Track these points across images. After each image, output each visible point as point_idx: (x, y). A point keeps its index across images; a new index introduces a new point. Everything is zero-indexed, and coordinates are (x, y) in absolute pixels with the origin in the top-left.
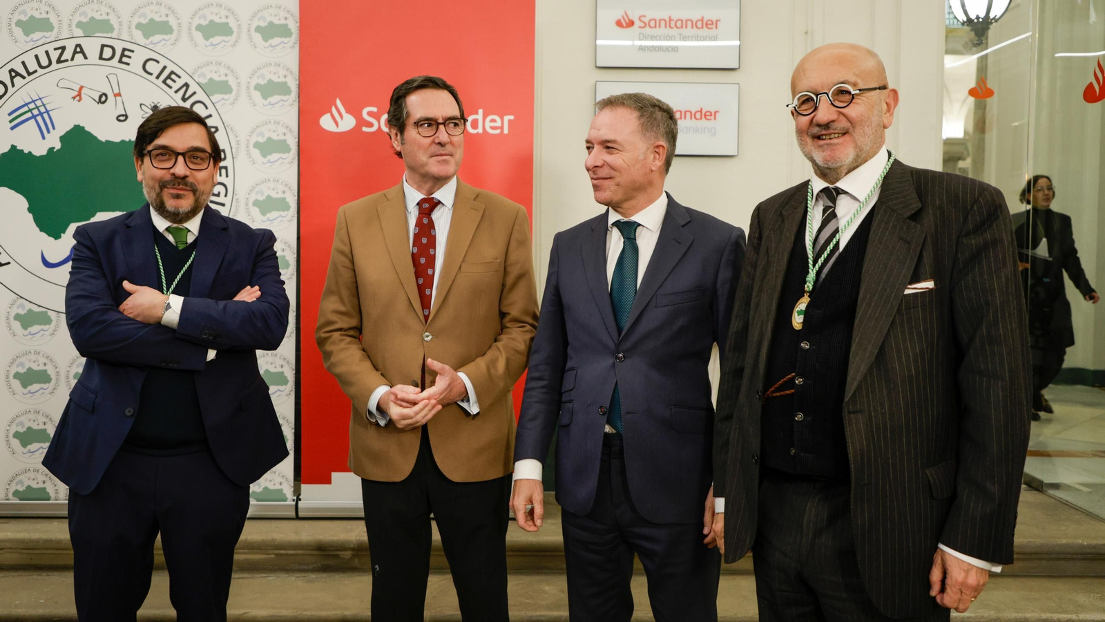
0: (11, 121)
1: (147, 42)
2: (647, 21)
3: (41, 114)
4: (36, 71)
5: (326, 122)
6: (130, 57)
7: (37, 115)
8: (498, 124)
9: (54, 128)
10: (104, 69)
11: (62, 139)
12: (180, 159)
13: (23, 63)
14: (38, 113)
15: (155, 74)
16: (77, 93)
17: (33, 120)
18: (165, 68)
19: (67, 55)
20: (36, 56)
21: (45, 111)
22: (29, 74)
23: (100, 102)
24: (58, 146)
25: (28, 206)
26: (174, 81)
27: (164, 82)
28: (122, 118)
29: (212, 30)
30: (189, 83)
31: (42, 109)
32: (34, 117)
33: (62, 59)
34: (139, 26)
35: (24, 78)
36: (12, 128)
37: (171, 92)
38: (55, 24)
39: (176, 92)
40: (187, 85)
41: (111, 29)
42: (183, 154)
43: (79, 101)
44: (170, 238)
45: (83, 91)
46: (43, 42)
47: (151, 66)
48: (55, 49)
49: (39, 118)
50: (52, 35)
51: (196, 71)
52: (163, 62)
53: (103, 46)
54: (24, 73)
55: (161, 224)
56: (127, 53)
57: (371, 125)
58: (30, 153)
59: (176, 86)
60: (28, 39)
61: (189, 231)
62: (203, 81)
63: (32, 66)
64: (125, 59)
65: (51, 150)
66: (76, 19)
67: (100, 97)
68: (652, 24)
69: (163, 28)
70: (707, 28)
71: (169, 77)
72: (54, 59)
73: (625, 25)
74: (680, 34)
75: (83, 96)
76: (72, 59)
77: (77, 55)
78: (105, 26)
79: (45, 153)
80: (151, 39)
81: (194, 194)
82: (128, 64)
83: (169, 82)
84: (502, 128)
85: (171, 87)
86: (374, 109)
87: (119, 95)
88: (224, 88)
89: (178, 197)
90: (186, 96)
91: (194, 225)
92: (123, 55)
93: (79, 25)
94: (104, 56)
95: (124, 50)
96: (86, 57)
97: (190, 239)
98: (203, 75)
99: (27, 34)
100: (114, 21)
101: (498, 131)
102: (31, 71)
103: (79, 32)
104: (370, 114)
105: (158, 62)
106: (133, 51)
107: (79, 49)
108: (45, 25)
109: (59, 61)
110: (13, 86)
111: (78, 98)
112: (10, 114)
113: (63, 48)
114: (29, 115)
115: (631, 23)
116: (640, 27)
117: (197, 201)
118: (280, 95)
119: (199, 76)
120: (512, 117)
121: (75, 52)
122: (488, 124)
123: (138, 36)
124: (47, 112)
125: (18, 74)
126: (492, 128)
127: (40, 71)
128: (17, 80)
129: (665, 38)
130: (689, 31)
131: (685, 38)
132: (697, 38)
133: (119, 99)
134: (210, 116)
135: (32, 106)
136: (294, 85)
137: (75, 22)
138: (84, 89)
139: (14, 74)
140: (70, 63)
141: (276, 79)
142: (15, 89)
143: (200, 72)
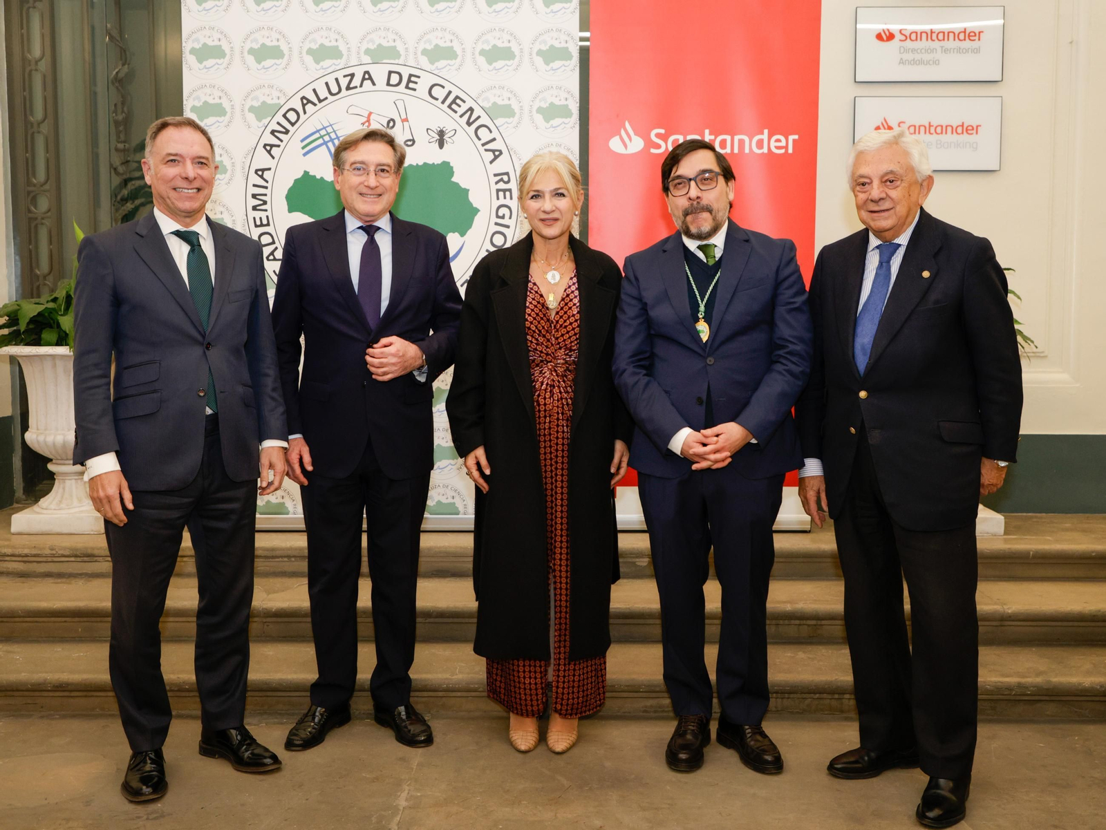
0: (303, 148)
1: (433, 67)
2: (908, 35)
3: (332, 140)
4: (326, 98)
5: (615, 145)
6: (416, 83)
7: (328, 141)
8: (783, 143)
10: (392, 95)
12: (693, 183)
13: (314, 90)
14: (329, 139)
15: (441, 100)
16: (365, 119)
17: (324, 146)
18: (450, 92)
19: (356, 82)
20: (327, 84)
21: (335, 137)
22: (320, 101)
23: (388, 127)
26: (459, 106)
27: (450, 107)
28: (409, 143)
29: (496, 54)
30: (473, 107)
31: (333, 136)
32: (325, 143)
33: (351, 86)
34: (425, 52)
35: (315, 105)
36: (305, 155)
37: (456, 116)
38: (345, 52)
39: (461, 116)
40: (471, 110)
41: (398, 55)
42: (695, 179)
43: (368, 127)
44: (701, 255)
45: (372, 117)
46: (333, 70)
47: (437, 92)
48: (345, 76)
49: (330, 144)
50: (341, 63)
51: (480, 95)
52: (448, 87)
53: (390, 73)
54: (315, 101)
55: (692, 245)
56: (413, 79)
57: (659, 146)
58: (322, 178)
59: (461, 111)
60: (318, 67)
61: (716, 246)
62: (486, 105)
63: (323, 93)
64: (411, 85)
66: (364, 46)
67: (389, 122)
68: (913, 37)
69: (448, 53)
70: (970, 40)
71: (454, 102)
72: (344, 86)
73: (885, 38)
74: (942, 47)
75: (371, 121)
76: (361, 86)
77: (365, 82)
78: (393, 53)
80: (436, 64)
81: (711, 213)
82: (415, 90)
83: (454, 106)
84: (786, 147)
85: (456, 112)
86: (662, 131)
87: (406, 120)
88: (507, 111)
90: (471, 120)
91: (719, 240)
92: (409, 81)
93: (367, 52)
94: (391, 83)
95: (411, 76)
96: (374, 84)
97: (718, 253)
98: (488, 99)
99: (317, 62)
100: (400, 48)
101: (783, 151)
102: (322, 98)
103: (367, 59)
104: (658, 135)
105: (443, 87)
106: (419, 77)
107: (367, 76)
108: (334, 53)
109: (348, 88)
110: (305, 113)
111: (367, 124)
112: (302, 141)
113: (352, 75)
114: (320, 141)
115: (891, 37)
116: (901, 40)
118: (562, 117)
119: (483, 101)
120: (796, 137)
121: (364, 79)
122: (773, 144)
123: (424, 62)
124: (338, 138)
125: (309, 101)
126: (777, 148)
127: (331, 98)
128: (309, 107)
129: (926, 51)
130: (951, 44)
131: (946, 51)
132: (959, 50)
133: (405, 123)
134: (494, 140)
135: (323, 132)
136: (574, 107)
137: (363, 49)
138: (373, 114)
139: (305, 101)
140: (358, 90)
141: (557, 102)
142: (307, 115)
143: (484, 95)
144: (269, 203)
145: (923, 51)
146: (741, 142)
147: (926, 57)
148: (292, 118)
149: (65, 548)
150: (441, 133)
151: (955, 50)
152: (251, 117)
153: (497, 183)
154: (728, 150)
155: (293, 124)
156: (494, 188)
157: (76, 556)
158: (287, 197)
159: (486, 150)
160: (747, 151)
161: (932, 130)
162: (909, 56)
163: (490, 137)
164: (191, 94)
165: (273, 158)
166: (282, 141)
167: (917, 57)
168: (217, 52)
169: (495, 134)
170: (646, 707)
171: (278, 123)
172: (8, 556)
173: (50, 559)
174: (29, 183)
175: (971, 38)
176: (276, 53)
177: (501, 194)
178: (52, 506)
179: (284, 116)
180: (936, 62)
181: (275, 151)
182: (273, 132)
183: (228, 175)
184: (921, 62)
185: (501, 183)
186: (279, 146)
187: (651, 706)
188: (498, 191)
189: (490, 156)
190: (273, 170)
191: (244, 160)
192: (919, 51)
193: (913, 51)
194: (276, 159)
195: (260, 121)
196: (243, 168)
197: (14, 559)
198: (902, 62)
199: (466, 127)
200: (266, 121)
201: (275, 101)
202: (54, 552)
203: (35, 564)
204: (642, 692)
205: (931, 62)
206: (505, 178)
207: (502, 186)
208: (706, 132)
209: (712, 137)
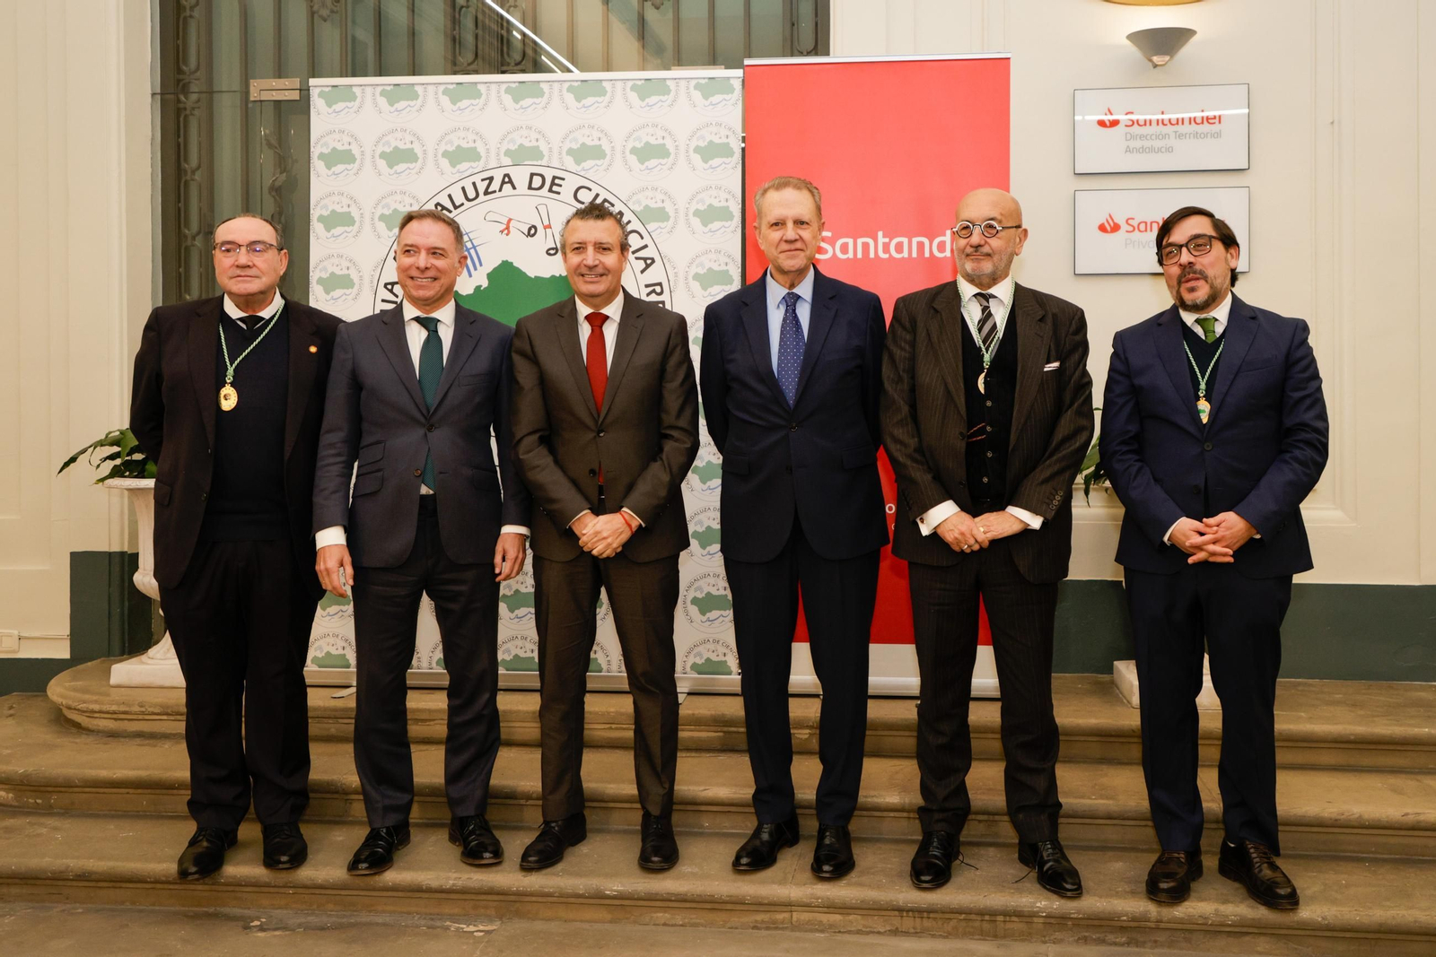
1: (579, 168)
2: (1135, 120)
3: (468, 251)
4: (462, 204)
6: (560, 186)
9: (481, 265)
10: (534, 199)
11: (489, 276)
13: (450, 196)
15: (587, 203)
16: (505, 226)
18: (597, 195)
19: (495, 186)
20: (463, 189)
22: (456, 207)
23: (529, 235)
24: (485, 284)
28: (552, 252)
29: (648, 153)
31: (470, 246)
33: (490, 190)
34: (570, 152)
35: (450, 212)
38: (483, 154)
41: (540, 155)
43: (507, 235)
44: (1199, 330)
45: (512, 224)
46: (470, 173)
48: (483, 180)
50: (479, 165)
51: (630, 198)
52: (596, 190)
54: (451, 207)
56: (557, 181)
60: (455, 170)
62: (637, 208)
63: (459, 199)
64: (555, 188)
65: (478, 288)
67: (530, 229)
68: (1142, 121)
69: (596, 153)
70: (1209, 123)
72: (481, 190)
73: (1108, 124)
74: (1176, 132)
75: (511, 229)
76: (500, 190)
77: (505, 186)
78: (535, 153)
79: (471, 292)
80: (582, 164)
82: (559, 193)
87: (549, 226)
88: (661, 215)
92: (553, 184)
93: (508, 153)
94: (533, 186)
95: (554, 178)
96: (514, 188)
98: (639, 202)
99: (453, 165)
100: (543, 147)
102: (457, 204)
103: (507, 161)
104: (824, 238)
105: (590, 190)
106: (563, 179)
107: (508, 179)
108: (472, 155)
109: (486, 193)
111: (506, 231)
113: (491, 179)
115: (1116, 122)
116: (1126, 126)
118: (721, 221)
119: (634, 204)
121: (503, 183)
123: (569, 163)
124: (474, 247)
125: (444, 208)
127: (467, 204)
129: (1157, 137)
130: (1187, 128)
131: (1180, 136)
132: (1196, 135)
133: (548, 230)
134: (646, 246)
136: (736, 208)
137: (503, 150)
138: (512, 222)
139: (439, 208)
140: (498, 194)
141: (716, 204)
143: (634, 198)
145: (1154, 137)
146: (921, 245)
147: (1157, 144)
149: (155, 705)
151: (1192, 135)
152: (380, 227)
153: (648, 295)
154: (905, 254)
157: (167, 714)
159: (637, 258)
160: (928, 254)
162: (1138, 144)
163: (642, 243)
164: (318, 203)
167: (1147, 144)
168: (347, 157)
169: (647, 241)
170: (756, 921)
172: (96, 712)
173: (140, 717)
175: (1210, 121)
176: (409, 156)
178: (158, 656)
180: (1169, 150)
183: (355, 290)
184: (1152, 150)
185: (654, 294)
187: (763, 922)
189: (642, 265)
191: (373, 273)
192: (1148, 137)
193: (1142, 137)
196: (372, 282)
197: (103, 715)
198: (1128, 150)
202: (143, 709)
203: (126, 721)
204: (748, 904)
205: (1163, 150)
206: (658, 289)
207: (654, 299)
208: (880, 234)
209: (887, 240)
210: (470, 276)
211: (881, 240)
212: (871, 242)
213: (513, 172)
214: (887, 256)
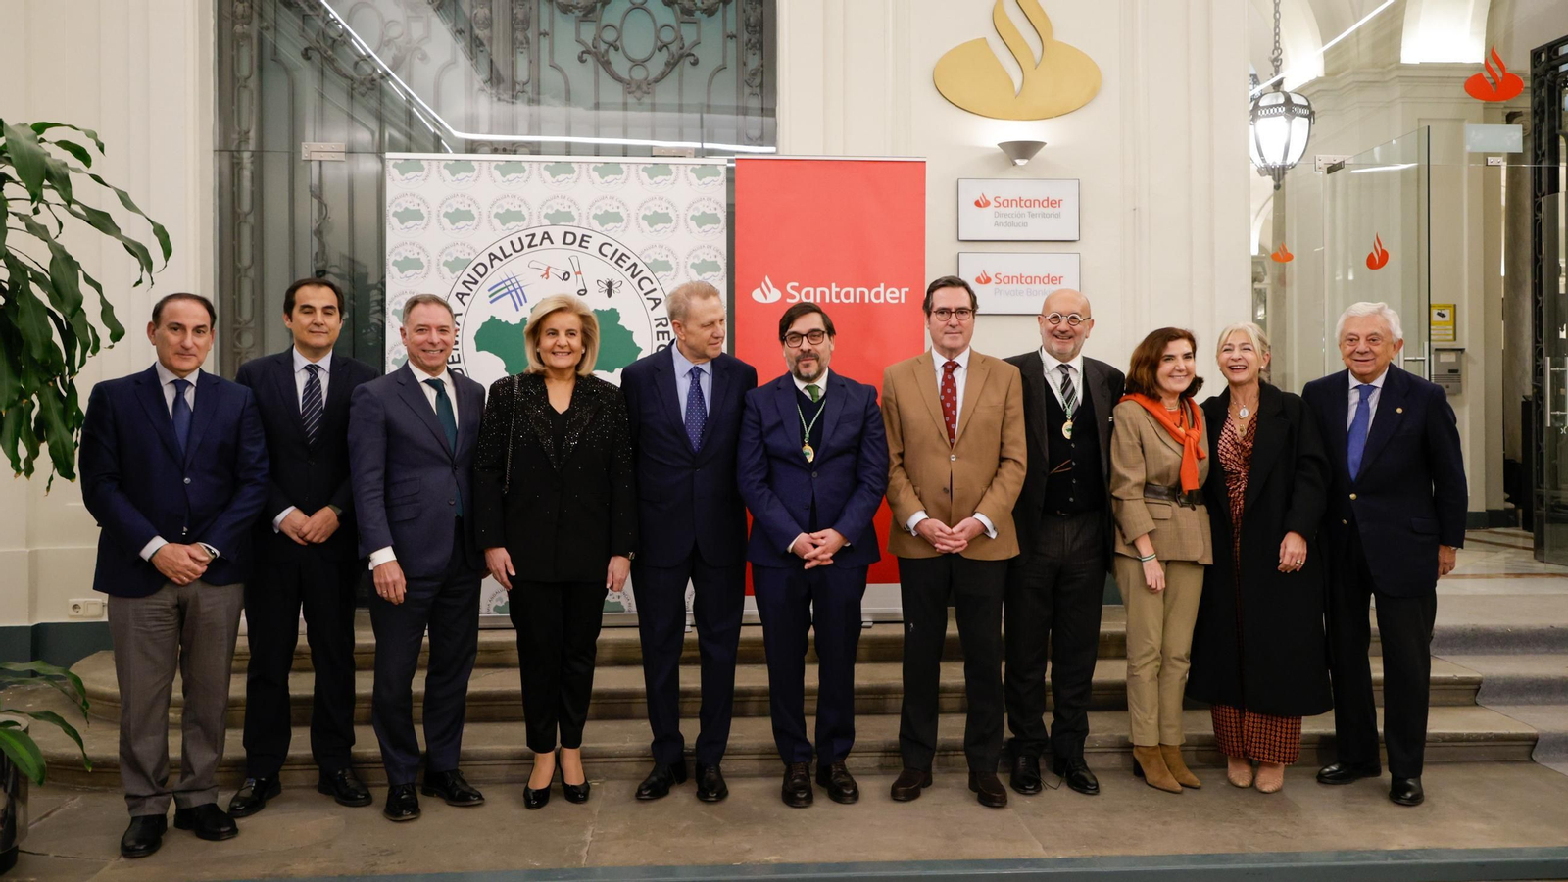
0: (490, 296)
1: (603, 229)
2: (1001, 202)
3: (515, 290)
4: (511, 255)
5: (757, 295)
6: (588, 242)
7: (512, 291)
8: (897, 295)
9: (526, 301)
10: (567, 252)
11: (532, 310)
12: (805, 338)
13: (501, 248)
14: (512, 289)
15: (609, 256)
16: (545, 272)
17: (509, 295)
18: (617, 250)
19: (537, 240)
20: (511, 242)
21: (518, 287)
22: (505, 257)
23: (564, 279)
24: (529, 316)
25: (504, 366)
26: (625, 262)
27: (617, 262)
28: (582, 292)
29: (657, 219)
30: (637, 263)
31: (516, 286)
32: (509, 292)
33: (532, 244)
34: (596, 216)
35: (501, 260)
36: (492, 302)
37: (623, 270)
38: (527, 216)
39: (626, 270)
40: (635, 265)
41: (573, 219)
42: (806, 335)
43: (547, 278)
44: (807, 394)
45: (550, 270)
46: (517, 230)
47: (605, 249)
48: (527, 236)
49: (514, 293)
50: (524, 224)
51: (642, 252)
52: (616, 246)
53: (566, 233)
54: (502, 257)
55: (800, 385)
57: (793, 297)
58: (506, 322)
59: (626, 266)
60: (504, 228)
61: (819, 387)
62: (648, 261)
63: (508, 250)
64: (584, 244)
65: (524, 320)
66: (544, 211)
67: (564, 275)
68: (1005, 203)
69: (616, 218)
71: (620, 258)
72: (526, 244)
73: (982, 204)
74: (1029, 212)
75: (550, 274)
76: (541, 244)
77: (544, 241)
78: (568, 216)
79: (518, 322)
80: (606, 226)
81: (817, 361)
82: (587, 248)
83: (620, 262)
84: (899, 298)
85: (622, 266)
86: (796, 284)
87: (580, 273)
88: (666, 266)
89: (807, 366)
90: (635, 273)
91: (822, 383)
92: (582, 240)
93: (547, 216)
94: (567, 242)
95: (583, 236)
96: (552, 243)
97: (821, 393)
98: (649, 256)
99: (503, 224)
100: (575, 213)
101: (897, 301)
102: (507, 254)
103: (546, 222)
104: (793, 288)
105: (611, 246)
106: (590, 237)
107: (546, 236)
108: (518, 216)
109: (530, 246)
110: (492, 266)
111: (546, 276)
112: (489, 290)
113: (534, 235)
114: (505, 290)
115: (987, 204)
116: (995, 206)
117: (820, 365)
118: (712, 272)
119: (645, 257)
120: (907, 290)
121: (543, 238)
122: (888, 295)
123: (595, 224)
124: (520, 288)
125: (496, 257)
126: (892, 298)
127: (515, 254)
128: (496, 262)
129: (1017, 215)
130: (1036, 210)
131: (1033, 215)
132: (1044, 215)
133: (579, 276)
134: (655, 290)
135: (508, 283)
136: (723, 263)
137: (543, 214)
139: (493, 257)
140: (539, 247)
141: (708, 259)
142: (494, 269)
143: (646, 253)
144: (460, 343)
145: (1015, 215)
146: (862, 294)
147: (1017, 220)
148: (481, 271)
150: (610, 284)
151: (1040, 215)
152: (445, 270)
153: (657, 326)
154: (851, 300)
155: (481, 276)
156: (655, 330)
158: (475, 338)
159: (648, 299)
160: (867, 300)
161: (1023, 281)
162: (1003, 220)
163: (651, 287)
164: (393, 250)
165: (464, 304)
166: (472, 290)
167: (1009, 220)
168: (417, 215)
169: (656, 285)
171: (469, 275)
174: (235, 321)
175: (1053, 205)
176: (466, 216)
177: (661, 335)
179: (474, 269)
180: (1025, 225)
181: (465, 299)
182: (464, 283)
184: (1012, 224)
185: (661, 326)
186: (469, 295)
188: (658, 333)
189: (652, 303)
190: (464, 315)
192: (1011, 215)
193: (1006, 214)
194: (467, 305)
195: (453, 273)
198: (996, 224)
199: (630, 279)
200: (458, 273)
201: (467, 256)
205: (1021, 225)
206: (664, 322)
207: (661, 328)
208: (833, 285)
209: (838, 290)
210: (518, 310)
211: (835, 289)
212: (827, 291)
213: (552, 232)
214: (838, 301)
